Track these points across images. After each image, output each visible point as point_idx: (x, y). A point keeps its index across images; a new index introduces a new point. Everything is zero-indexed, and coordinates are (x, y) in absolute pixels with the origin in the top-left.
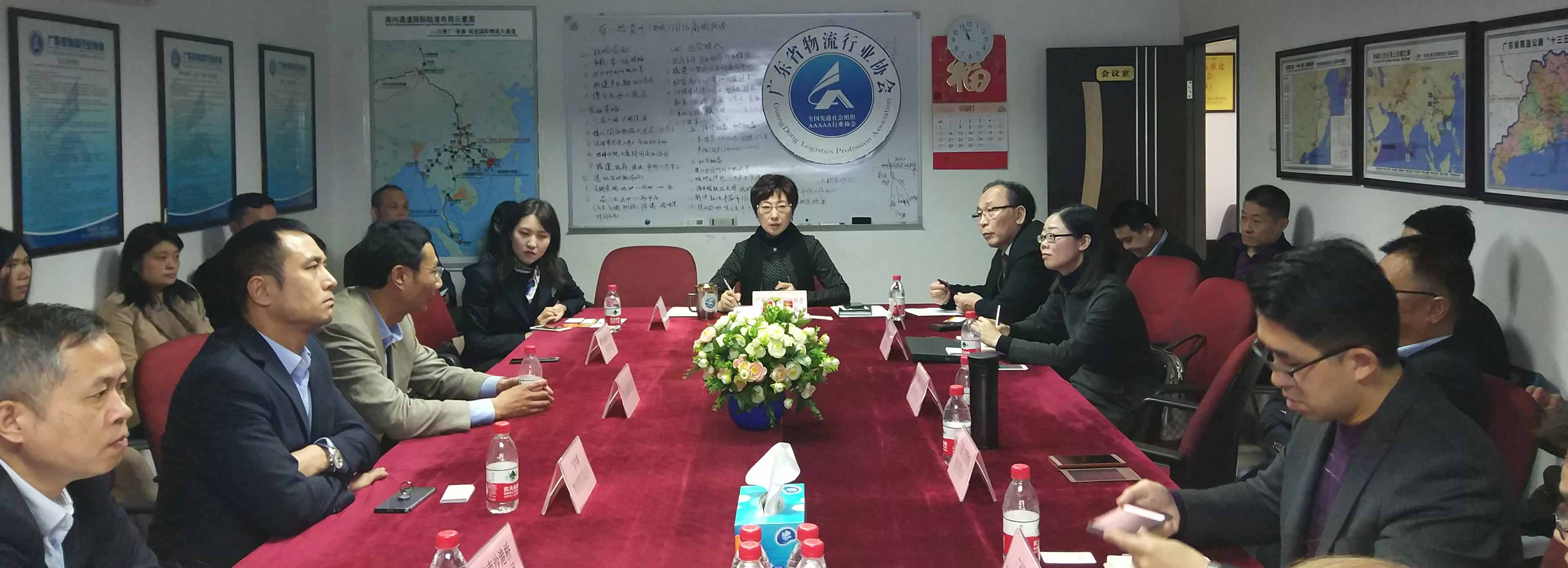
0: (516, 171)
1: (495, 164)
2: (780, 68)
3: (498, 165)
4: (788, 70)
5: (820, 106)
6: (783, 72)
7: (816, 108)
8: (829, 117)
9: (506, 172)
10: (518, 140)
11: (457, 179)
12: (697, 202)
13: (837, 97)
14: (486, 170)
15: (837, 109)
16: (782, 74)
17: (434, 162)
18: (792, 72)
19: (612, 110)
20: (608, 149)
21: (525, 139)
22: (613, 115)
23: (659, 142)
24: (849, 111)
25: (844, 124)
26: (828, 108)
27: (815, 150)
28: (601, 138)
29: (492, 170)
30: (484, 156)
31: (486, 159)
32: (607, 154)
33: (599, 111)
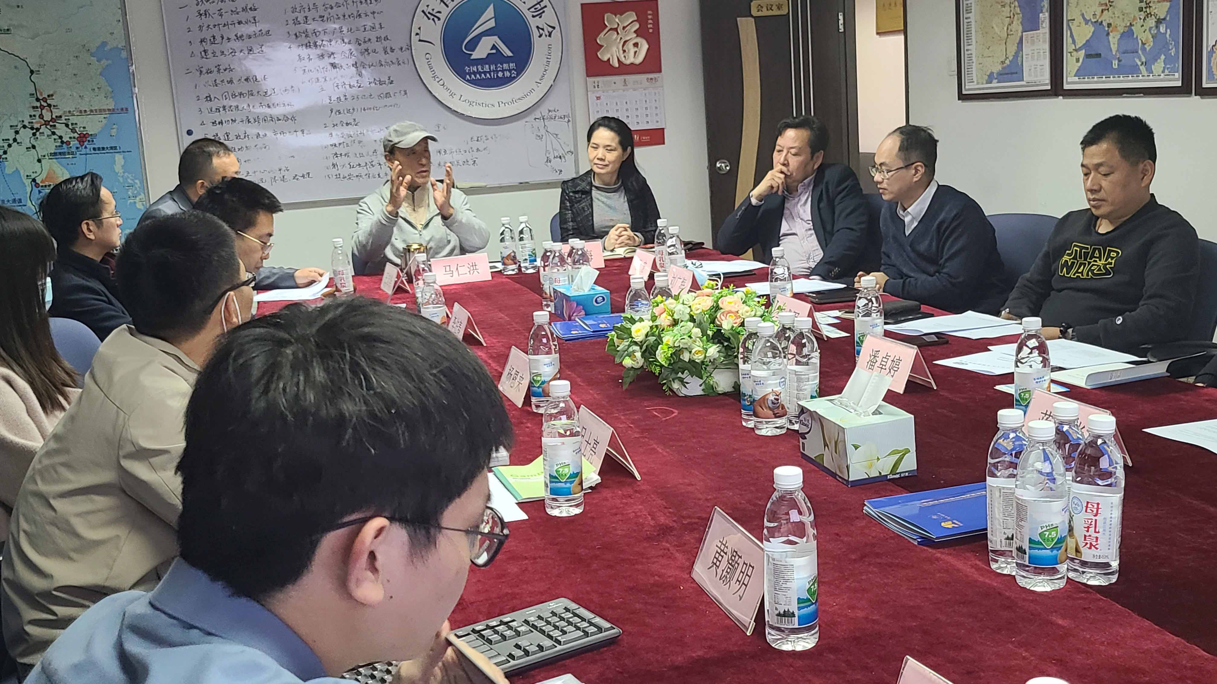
0: (115, 148)
1: (89, 141)
2: (429, 13)
3: (93, 141)
4: (438, 15)
5: (476, 55)
6: (432, 17)
7: (472, 57)
8: (487, 66)
9: (103, 149)
10: (114, 110)
11: (43, 161)
12: (334, 171)
13: (494, 45)
14: (77, 148)
15: (495, 57)
16: (431, 21)
17: (11, 142)
18: (443, 17)
19: (225, 70)
20: (225, 116)
21: (122, 109)
22: (227, 76)
23: (284, 106)
24: (508, 60)
25: (504, 75)
26: (484, 56)
27: (474, 104)
28: (214, 104)
29: (86, 148)
30: (73, 131)
31: (76, 135)
32: (224, 122)
33: (209, 72)
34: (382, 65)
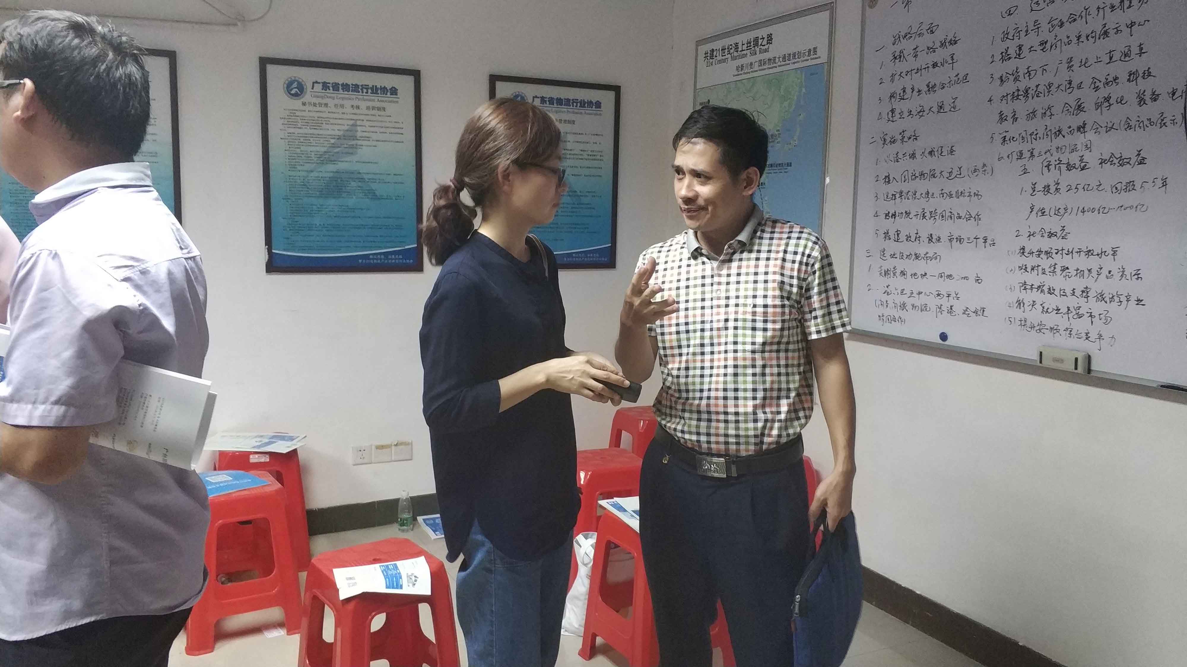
19: (910, 138)
20: (900, 206)
22: (909, 147)
23: (970, 196)
28: (893, 188)
32: (897, 215)
33: (893, 142)
34: (1130, 127)
